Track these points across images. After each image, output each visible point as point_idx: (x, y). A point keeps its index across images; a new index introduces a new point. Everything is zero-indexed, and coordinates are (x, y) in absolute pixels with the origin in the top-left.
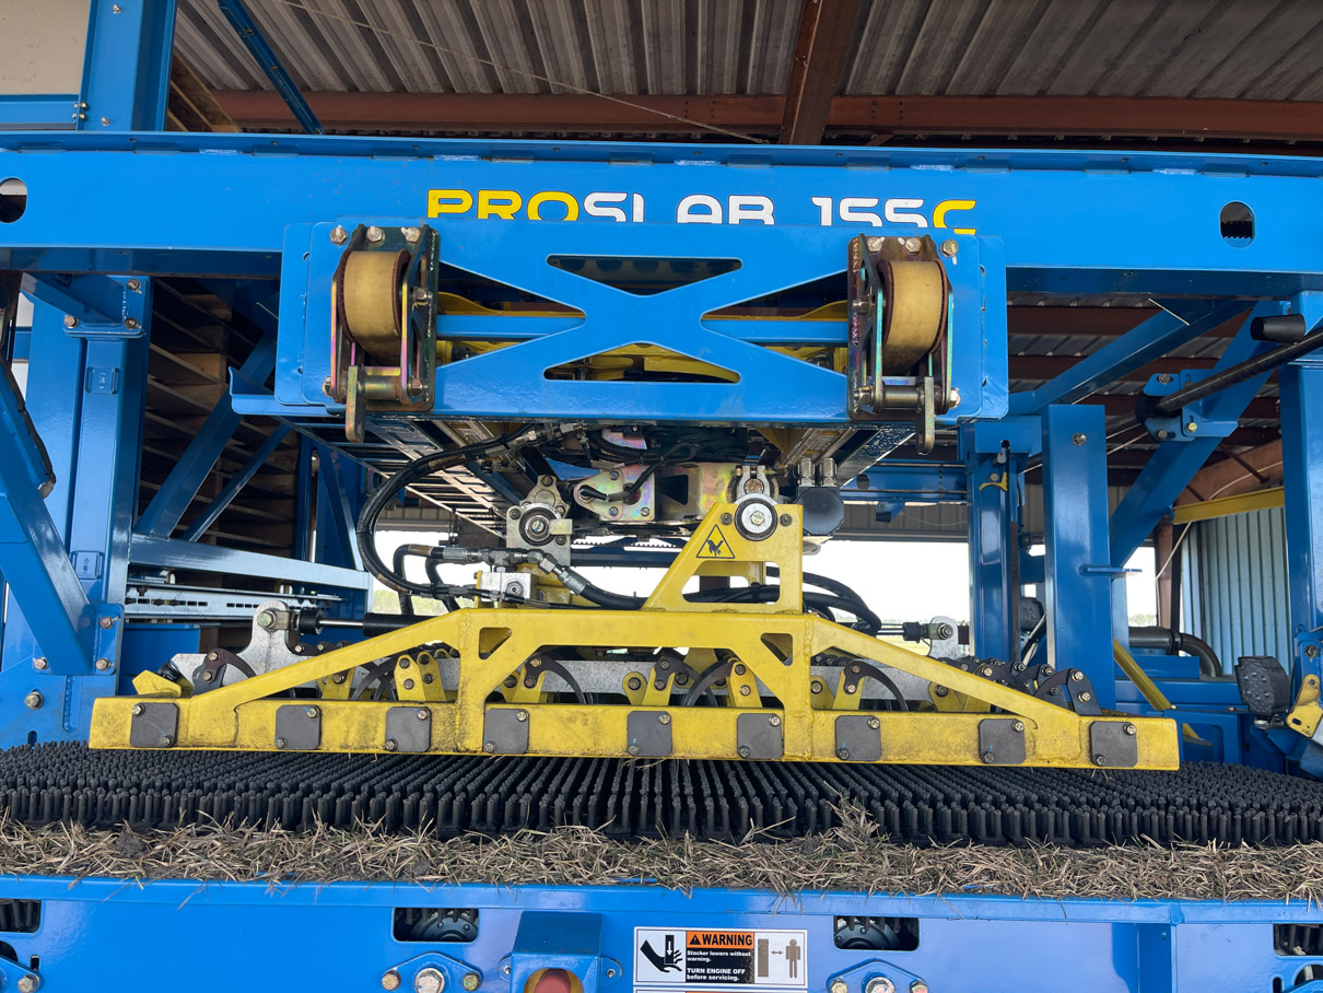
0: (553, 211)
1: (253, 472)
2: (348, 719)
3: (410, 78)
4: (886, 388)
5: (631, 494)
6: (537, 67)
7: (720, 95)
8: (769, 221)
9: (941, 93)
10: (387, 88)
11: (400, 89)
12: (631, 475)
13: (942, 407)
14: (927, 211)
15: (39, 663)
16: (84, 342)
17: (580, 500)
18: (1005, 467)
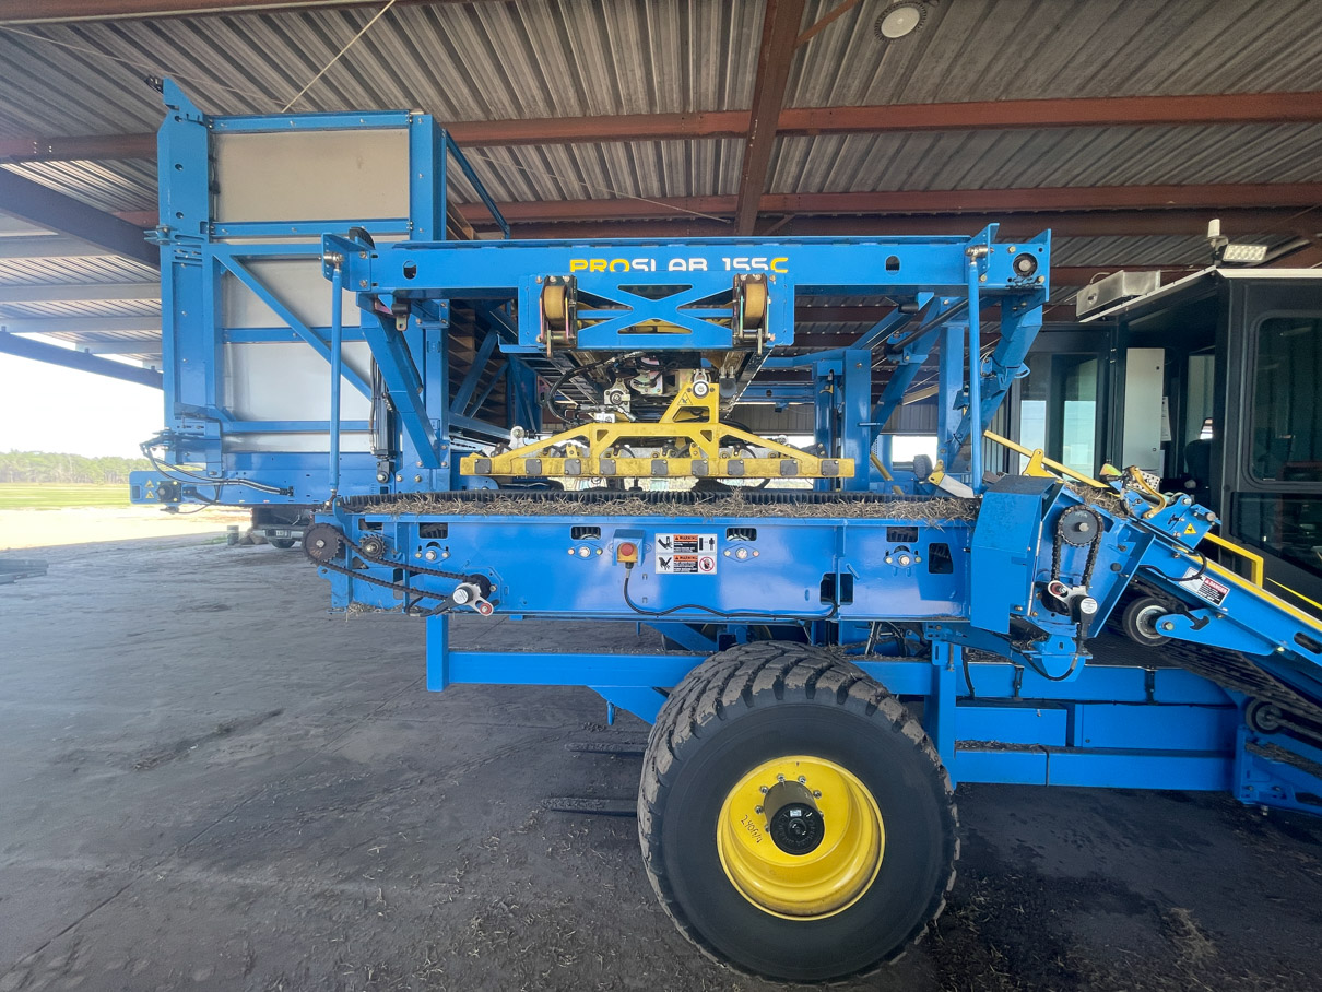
0: (619, 267)
1: (487, 393)
2: (551, 464)
3: (544, 193)
4: (744, 333)
5: (653, 383)
6: (610, 186)
7: (704, 196)
8: (705, 269)
9: (820, 191)
10: (532, 199)
11: (539, 199)
12: (653, 376)
13: (765, 340)
14: (768, 263)
15: (419, 463)
16: (424, 330)
17: (633, 386)
18: (832, 382)
